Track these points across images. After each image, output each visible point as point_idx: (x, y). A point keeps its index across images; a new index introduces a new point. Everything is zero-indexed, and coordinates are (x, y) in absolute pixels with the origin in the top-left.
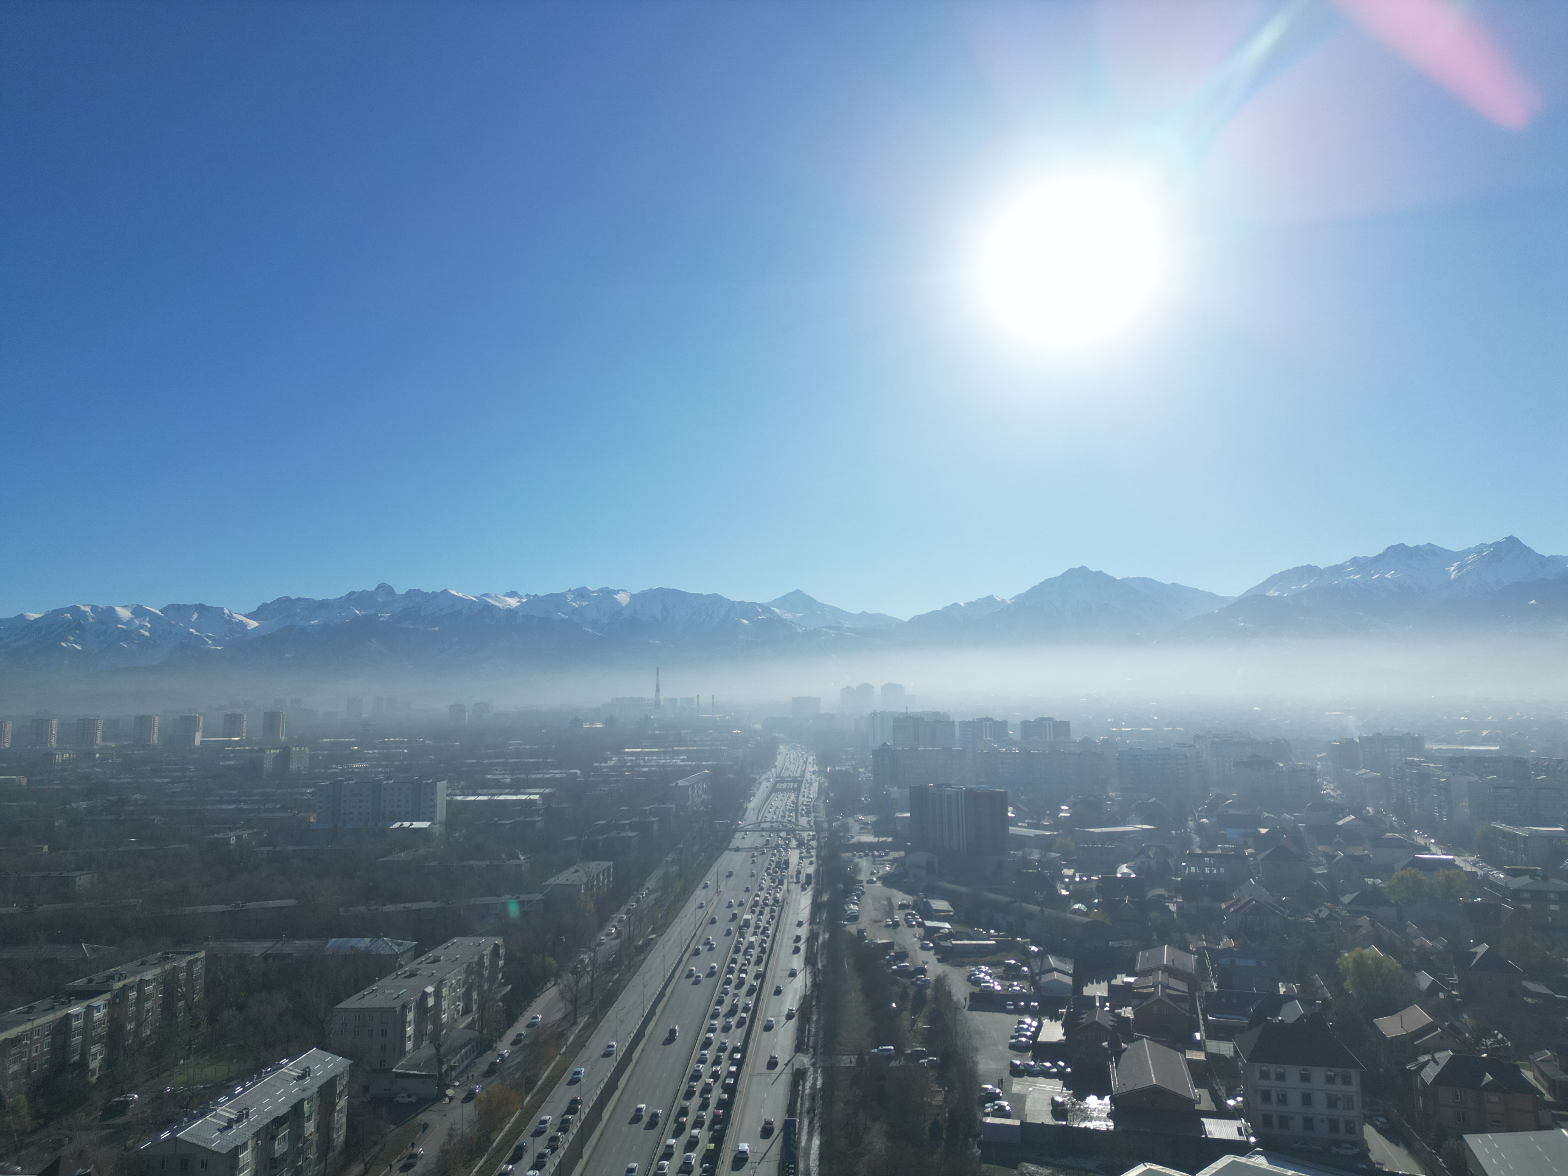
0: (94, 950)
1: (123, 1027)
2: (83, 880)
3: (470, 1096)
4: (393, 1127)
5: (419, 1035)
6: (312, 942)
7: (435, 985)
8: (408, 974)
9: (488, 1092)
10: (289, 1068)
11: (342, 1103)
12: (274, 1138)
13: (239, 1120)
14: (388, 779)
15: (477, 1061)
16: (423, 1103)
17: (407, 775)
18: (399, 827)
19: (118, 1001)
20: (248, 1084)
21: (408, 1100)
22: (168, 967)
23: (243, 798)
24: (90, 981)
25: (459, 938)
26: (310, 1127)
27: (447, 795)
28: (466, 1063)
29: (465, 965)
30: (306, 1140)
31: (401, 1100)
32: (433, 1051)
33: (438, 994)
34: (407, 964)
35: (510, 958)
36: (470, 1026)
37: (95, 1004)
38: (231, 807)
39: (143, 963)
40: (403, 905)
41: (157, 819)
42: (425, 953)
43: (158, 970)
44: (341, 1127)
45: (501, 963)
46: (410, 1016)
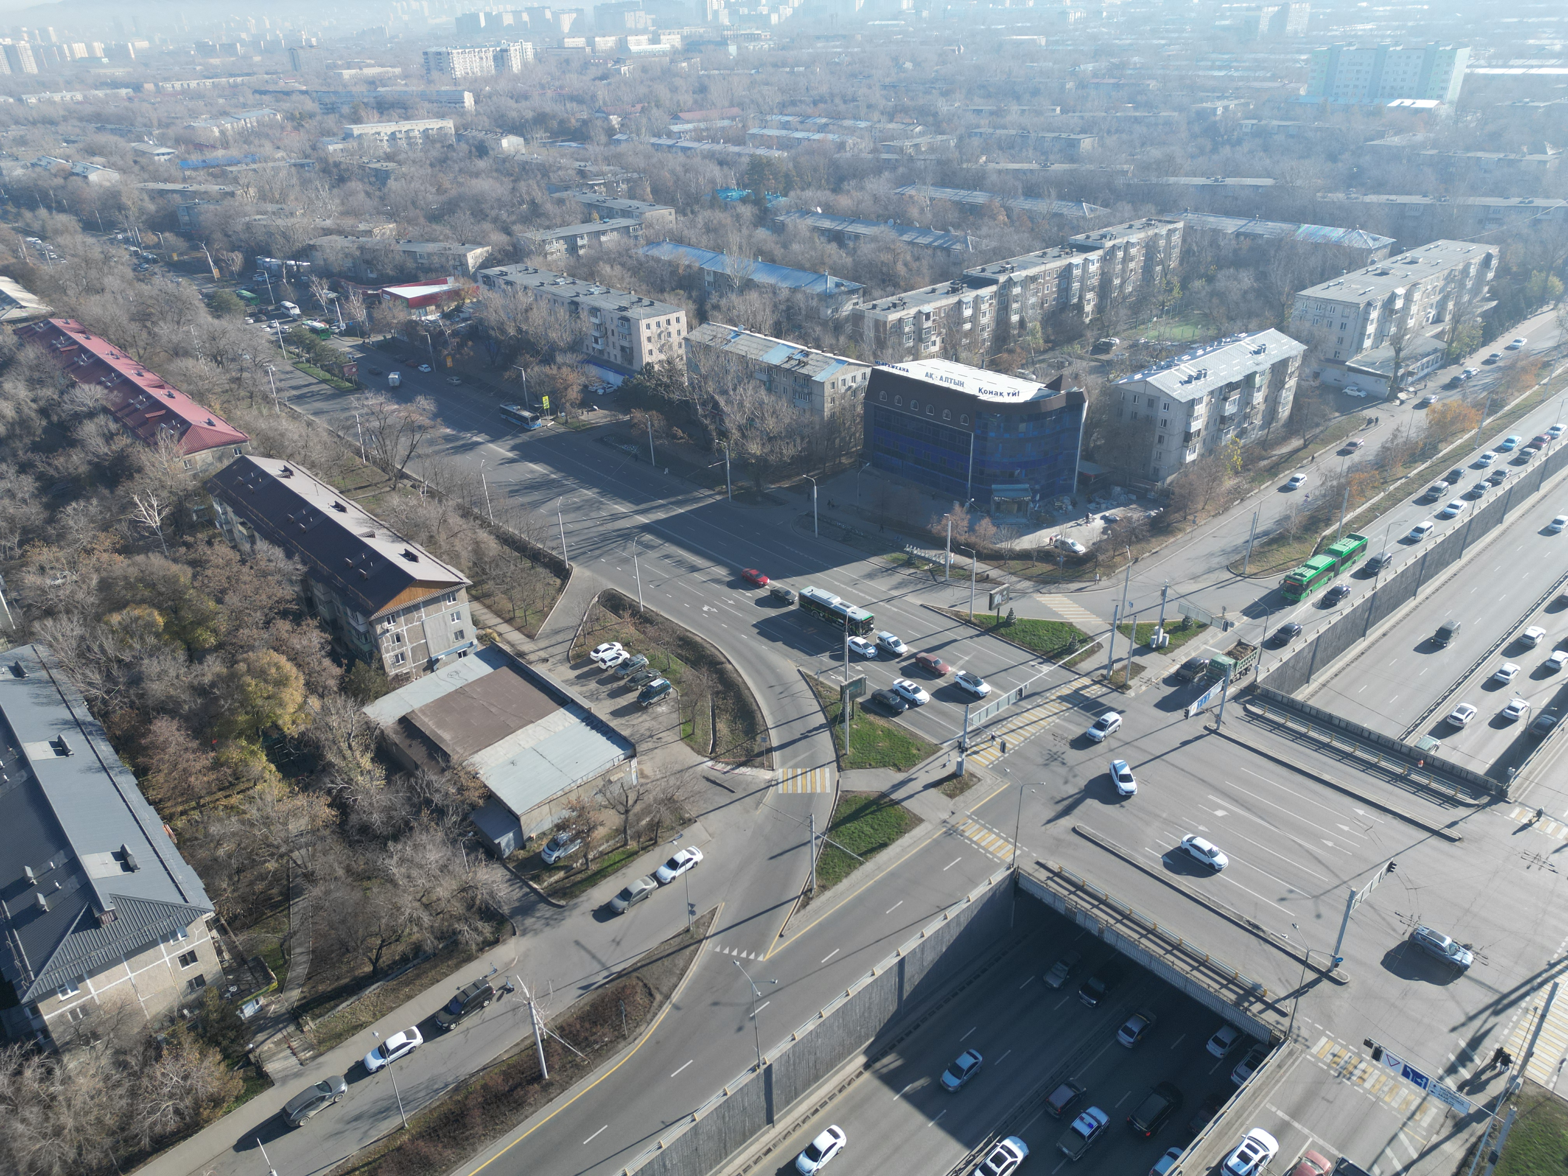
0: (1092, 210)
1: (1110, 281)
2: (1087, 143)
3: (1424, 404)
4: (1337, 414)
5: (1380, 336)
6: (1285, 226)
7: (1407, 287)
8: (1379, 271)
9: (1444, 405)
10: (1248, 342)
11: (1291, 383)
12: (1225, 399)
13: (1198, 378)
14: (1396, 44)
15: (1439, 372)
16: (1372, 400)
17: (1420, 39)
18: (1398, 106)
19: (1108, 258)
20: (1209, 349)
21: (1357, 393)
22: (1151, 232)
23: (1235, 64)
24: (1088, 237)
25: (1446, 241)
26: (1258, 398)
27: (1468, 67)
28: (1426, 371)
29: (1446, 272)
30: (1253, 408)
31: (1349, 392)
32: (1392, 353)
33: (1408, 298)
34: (1380, 261)
35: (1503, 271)
36: (1439, 336)
37: (1090, 258)
38: (1222, 73)
39: (1131, 227)
40: (1387, 197)
41: (1152, 84)
42: (1402, 252)
43: (1142, 235)
44: (1287, 403)
45: (1490, 275)
46: (1374, 315)
